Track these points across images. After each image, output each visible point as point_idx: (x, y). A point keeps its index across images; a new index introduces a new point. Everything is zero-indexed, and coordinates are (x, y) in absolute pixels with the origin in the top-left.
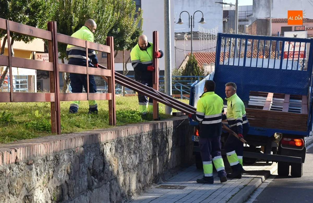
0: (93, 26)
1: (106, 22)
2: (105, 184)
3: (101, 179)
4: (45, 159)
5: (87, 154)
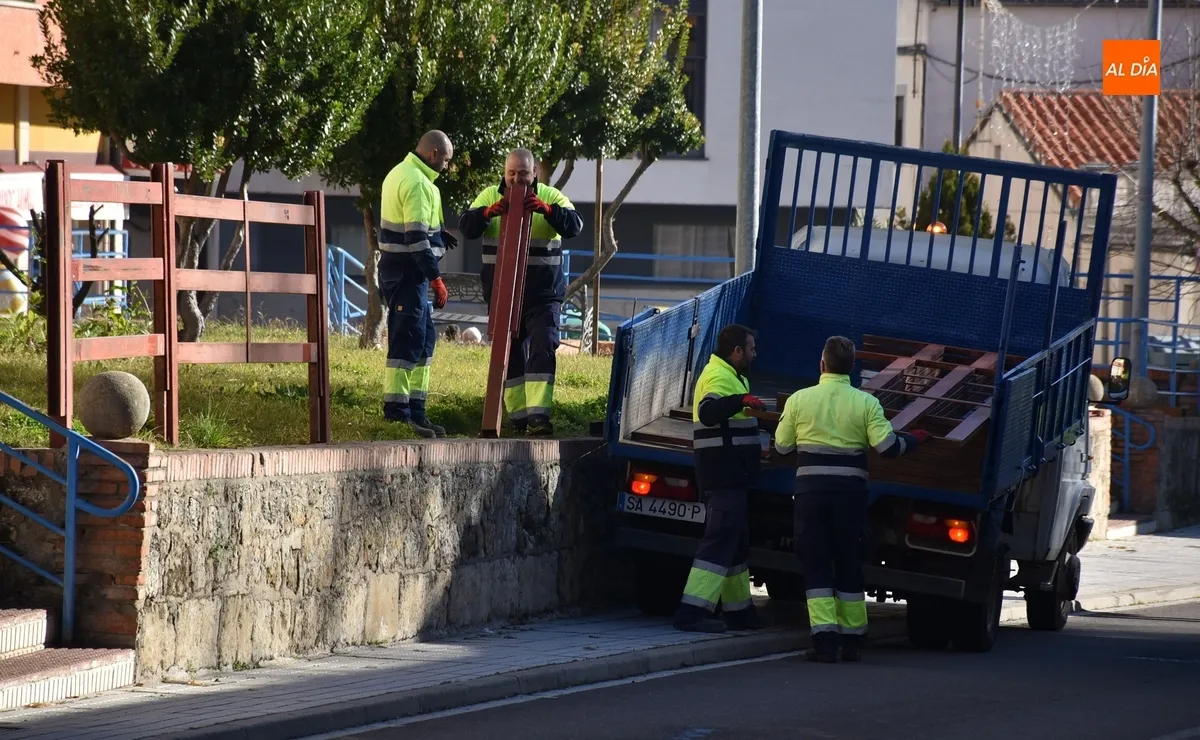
0: (443, 151)
1: (541, 77)
2: (549, 552)
3: (541, 540)
4: (454, 470)
5: (517, 480)
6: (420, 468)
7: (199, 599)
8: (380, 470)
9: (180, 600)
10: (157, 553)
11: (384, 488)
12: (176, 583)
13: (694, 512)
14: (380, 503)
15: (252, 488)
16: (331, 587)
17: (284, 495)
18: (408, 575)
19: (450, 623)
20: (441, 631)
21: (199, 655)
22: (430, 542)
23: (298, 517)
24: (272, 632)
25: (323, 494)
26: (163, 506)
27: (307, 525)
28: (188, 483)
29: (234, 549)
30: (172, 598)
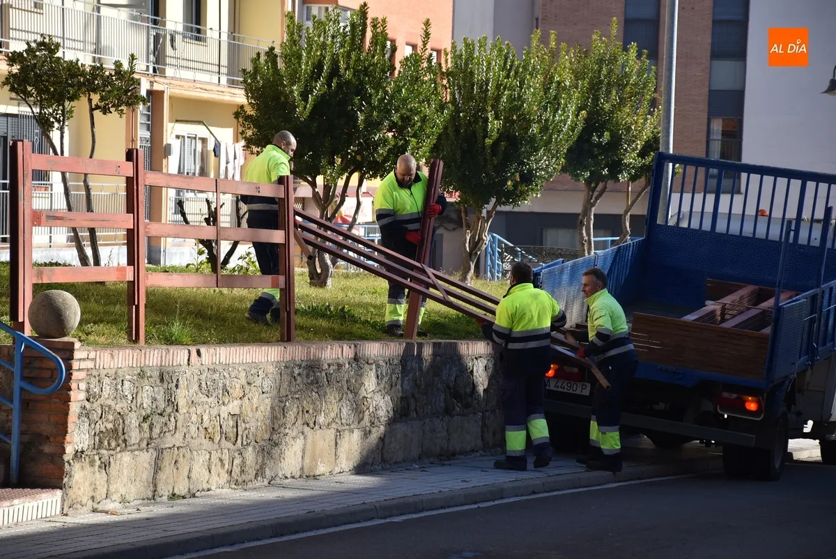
0: (289, 144)
1: (562, 130)
2: (475, 413)
3: (467, 406)
4: (387, 361)
5: (446, 367)
6: (356, 359)
7: (132, 451)
8: (319, 360)
9: (112, 452)
10: (86, 419)
11: (321, 372)
12: (108, 441)
13: (582, 388)
14: (317, 383)
15: (188, 374)
16: (269, 440)
17: (222, 377)
18: (344, 430)
19: (383, 460)
20: (376, 466)
21: (133, 490)
22: (365, 409)
23: (237, 392)
24: (210, 472)
25: (260, 377)
26: (92, 386)
27: (246, 398)
28: (120, 371)
29: (170, 415)
30: (104, 452)
